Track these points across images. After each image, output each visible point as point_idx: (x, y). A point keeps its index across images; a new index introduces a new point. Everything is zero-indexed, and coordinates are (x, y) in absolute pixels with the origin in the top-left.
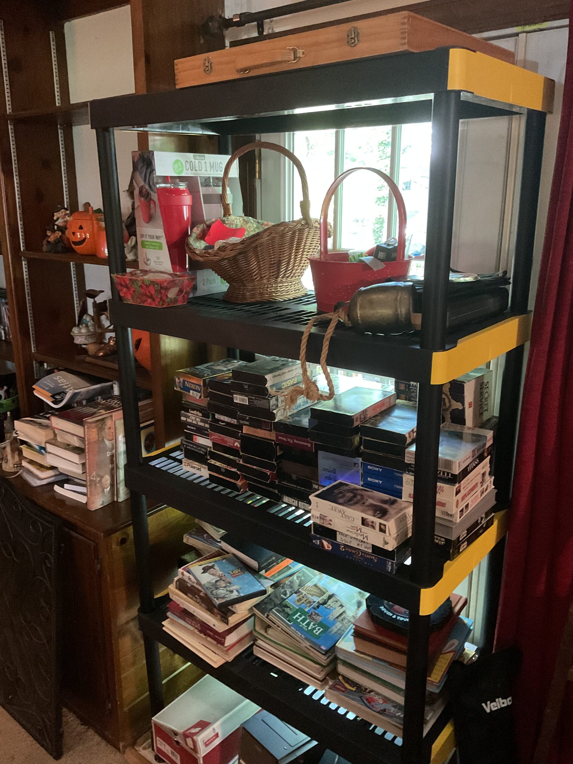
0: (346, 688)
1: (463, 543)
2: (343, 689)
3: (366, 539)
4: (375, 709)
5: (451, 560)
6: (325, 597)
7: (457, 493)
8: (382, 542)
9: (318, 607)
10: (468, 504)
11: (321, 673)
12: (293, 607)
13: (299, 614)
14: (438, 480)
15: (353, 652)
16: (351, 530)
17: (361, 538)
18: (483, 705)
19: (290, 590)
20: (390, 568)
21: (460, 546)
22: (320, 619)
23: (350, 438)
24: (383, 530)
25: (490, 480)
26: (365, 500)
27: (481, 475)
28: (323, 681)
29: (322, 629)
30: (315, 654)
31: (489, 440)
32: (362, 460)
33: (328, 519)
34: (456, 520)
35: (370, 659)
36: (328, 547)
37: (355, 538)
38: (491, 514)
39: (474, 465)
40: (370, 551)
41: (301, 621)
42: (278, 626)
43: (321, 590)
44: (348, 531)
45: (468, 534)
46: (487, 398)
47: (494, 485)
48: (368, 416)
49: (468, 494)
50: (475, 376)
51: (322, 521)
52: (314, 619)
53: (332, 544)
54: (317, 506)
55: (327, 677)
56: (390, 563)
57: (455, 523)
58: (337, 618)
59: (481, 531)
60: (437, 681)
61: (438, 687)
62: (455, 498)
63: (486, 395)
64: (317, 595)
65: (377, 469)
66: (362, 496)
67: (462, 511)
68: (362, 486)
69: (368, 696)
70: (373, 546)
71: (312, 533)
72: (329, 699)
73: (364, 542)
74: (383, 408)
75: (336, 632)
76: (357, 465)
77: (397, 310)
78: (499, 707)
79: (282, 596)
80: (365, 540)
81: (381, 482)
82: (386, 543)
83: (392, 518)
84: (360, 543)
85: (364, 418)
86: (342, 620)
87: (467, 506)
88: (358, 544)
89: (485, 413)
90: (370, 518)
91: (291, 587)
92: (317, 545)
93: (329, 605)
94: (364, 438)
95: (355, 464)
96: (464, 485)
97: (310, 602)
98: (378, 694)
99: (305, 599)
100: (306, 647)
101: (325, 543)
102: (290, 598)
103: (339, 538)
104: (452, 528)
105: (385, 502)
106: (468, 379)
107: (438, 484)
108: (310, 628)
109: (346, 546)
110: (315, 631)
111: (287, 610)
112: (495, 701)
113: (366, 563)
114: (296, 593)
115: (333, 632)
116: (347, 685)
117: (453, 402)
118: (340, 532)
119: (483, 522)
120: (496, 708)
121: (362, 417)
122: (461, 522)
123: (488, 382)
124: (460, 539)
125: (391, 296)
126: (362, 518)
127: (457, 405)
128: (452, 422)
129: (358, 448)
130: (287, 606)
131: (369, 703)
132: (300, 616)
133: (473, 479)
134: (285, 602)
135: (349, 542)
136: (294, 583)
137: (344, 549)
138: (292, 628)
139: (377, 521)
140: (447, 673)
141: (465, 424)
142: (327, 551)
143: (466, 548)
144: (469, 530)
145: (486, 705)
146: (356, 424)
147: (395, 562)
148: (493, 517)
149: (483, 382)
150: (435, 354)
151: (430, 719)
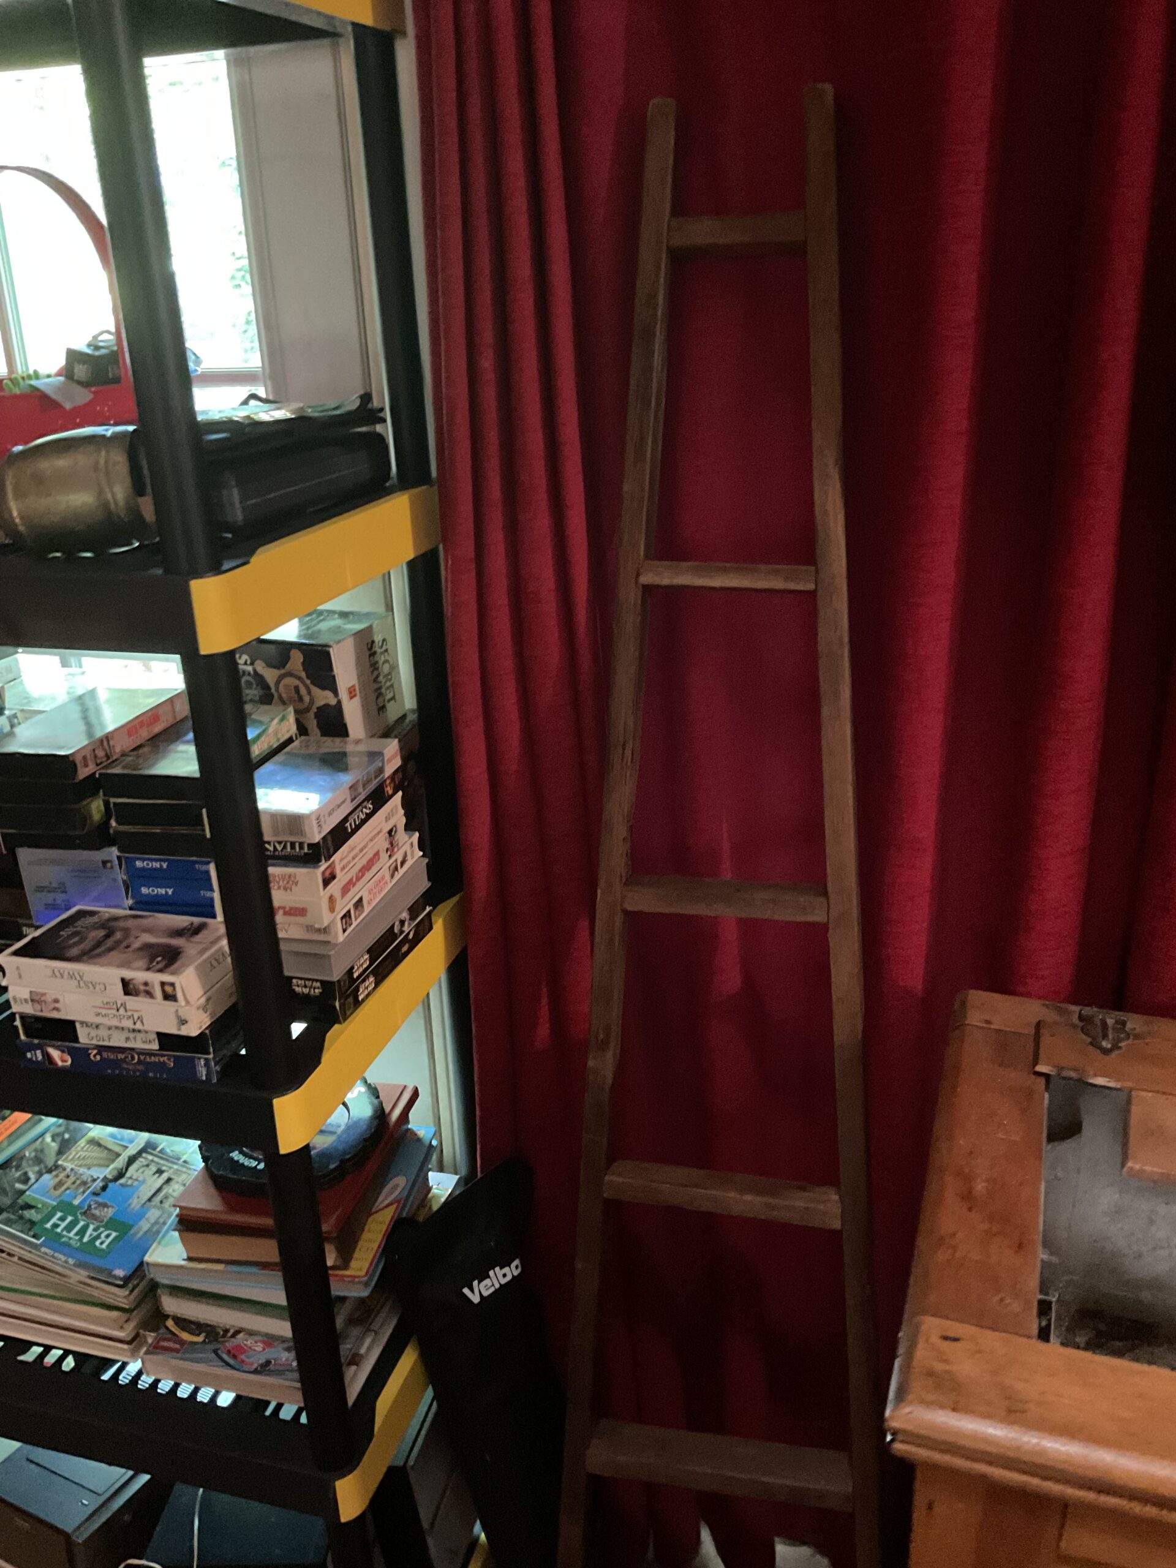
0: (182, 1343)
1: (364, 981)
2: (177, 1346)
3: (139, 1023)
4: (245, 1368)
5: (340, 1023)
6: (120, 1162)
7: (326, 882)
8: (175, 1022)
9: (104, 1188)
10: (361, 899)
11: (125, 1326)
12: (44, 1204)
13: (59, 1214)
14: (270, 861)
15: (183, 1263)
16: (104, 1012)
17: (128, 1024)
18: (466, 1291)
19: (37, 1168)
20: (204, 1073)
21: (357, 989)
22: (109, 1212)
23: (77, 806)
24: (169, 997)
25: (409, 845)
26: (132, 939)
27: (384, 834)
28: (134, 1341)
29: (114, 1234)
30: (103, 1290)
31: (390, 760)
32: (120, 850)
33: (49, 998)
34: (336, 935)
35: (220, 1267)
36: (63, 1061)
37: (117, 1028)
38: (424, 909)
39: (363, 816)
40: (155, 1046)
41: (65, 1228)
42: (9, 1254)
43: (109, 1150)
44: (98, 1015)
45: (372, 961)
46: (390, 674)
47: (420, 849)
48: (118, 750)
49: (358, 879)
50: (351, 630)
51: (38, 1007)
52: (95, 1218)
53: (71, 1052)
54: (20, 977)
55: (141, 1331)
56: (202, 1062)
57: (336, 945)
58: (150, 1200)
59: (405, 948)
60: (363, 1273)
61: (366, 1284)
62: (324, 894)
63: (386, 668)
64: (102, 1162)
65: (157, 865)
66: (126, 931)
67: (347, 916)
68: (131, 909)
69: (230, 1344)
70: (161, 1036)
71: (23, 1037)
72: (154, 1375)
73: (139, 1031)
74: (158, 728)
75: (146, 1233)
76: (109, 865)
77: (101, 492)
78: (497, 1286)
79: (18, 1186)
80: (138, 1026)
81: (170, 892)
82: (183, 1022)
83: (188, 965)
84: (132, 1035)
85: (108, 757)
86: (161, 1202)
87: (359, 904)
88: (127, 1039)
89: (390, 706)
90: (139, 976)
91: (38, 1160)
92: (38, 1062)
93: (130, 1178)
94: (112, 800)
95: (104, 863)
96: (344, 862)
97: (84, 1183)
98: (251, 1333)
99: (72, 1179)
100: (81, 1282)
101: (55, 1054)
102: (35, 1186)
103: (84, 1037)
104: (329, 956)
105: (179, 933)
106: (338, 637)
107: (271, 870)
108: (85, 1239)
109: (101, 1049)
110: (97, 1243)
111: (29, 1214)
112: (488, 1277)
113: (151, 1074)
114: (49, 1171)
115: (141, 1233)
116: (185, 1336)
117: (315, 690)
118: (82, 1023)
119: (406, 929)
120: (492, 1290)
121: (101, 753)
122: (347, 941)
123: (384, 640)
124: (355, 975)
125: (82, 459)
126: (123, 980)
127: (324, 697)
128: (322, 736)
129: (105, 824)
130: (29, 1207)
131: (233, 1359)
132: (62, 1219)
133: (365, 847)
134: (23, 1197)
135: (106, 1038)
136: (46, 1151)
137: (98, 1058)
138: (43, 1249)
139: (155, 978)
140: (384, 1250)
141: (347, 735)
142: (63, 1070)
143: (375, 988)
144: (374, 952)
145: (472, 1290)
146: (83, 773)
147: (211, 1056)
148: (429, 914)
149: (373, 642)
150: (198, 587)
151: (369, 1349)
